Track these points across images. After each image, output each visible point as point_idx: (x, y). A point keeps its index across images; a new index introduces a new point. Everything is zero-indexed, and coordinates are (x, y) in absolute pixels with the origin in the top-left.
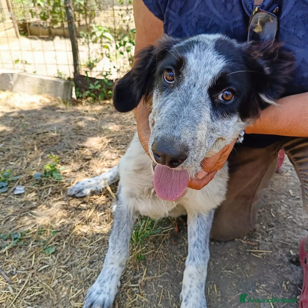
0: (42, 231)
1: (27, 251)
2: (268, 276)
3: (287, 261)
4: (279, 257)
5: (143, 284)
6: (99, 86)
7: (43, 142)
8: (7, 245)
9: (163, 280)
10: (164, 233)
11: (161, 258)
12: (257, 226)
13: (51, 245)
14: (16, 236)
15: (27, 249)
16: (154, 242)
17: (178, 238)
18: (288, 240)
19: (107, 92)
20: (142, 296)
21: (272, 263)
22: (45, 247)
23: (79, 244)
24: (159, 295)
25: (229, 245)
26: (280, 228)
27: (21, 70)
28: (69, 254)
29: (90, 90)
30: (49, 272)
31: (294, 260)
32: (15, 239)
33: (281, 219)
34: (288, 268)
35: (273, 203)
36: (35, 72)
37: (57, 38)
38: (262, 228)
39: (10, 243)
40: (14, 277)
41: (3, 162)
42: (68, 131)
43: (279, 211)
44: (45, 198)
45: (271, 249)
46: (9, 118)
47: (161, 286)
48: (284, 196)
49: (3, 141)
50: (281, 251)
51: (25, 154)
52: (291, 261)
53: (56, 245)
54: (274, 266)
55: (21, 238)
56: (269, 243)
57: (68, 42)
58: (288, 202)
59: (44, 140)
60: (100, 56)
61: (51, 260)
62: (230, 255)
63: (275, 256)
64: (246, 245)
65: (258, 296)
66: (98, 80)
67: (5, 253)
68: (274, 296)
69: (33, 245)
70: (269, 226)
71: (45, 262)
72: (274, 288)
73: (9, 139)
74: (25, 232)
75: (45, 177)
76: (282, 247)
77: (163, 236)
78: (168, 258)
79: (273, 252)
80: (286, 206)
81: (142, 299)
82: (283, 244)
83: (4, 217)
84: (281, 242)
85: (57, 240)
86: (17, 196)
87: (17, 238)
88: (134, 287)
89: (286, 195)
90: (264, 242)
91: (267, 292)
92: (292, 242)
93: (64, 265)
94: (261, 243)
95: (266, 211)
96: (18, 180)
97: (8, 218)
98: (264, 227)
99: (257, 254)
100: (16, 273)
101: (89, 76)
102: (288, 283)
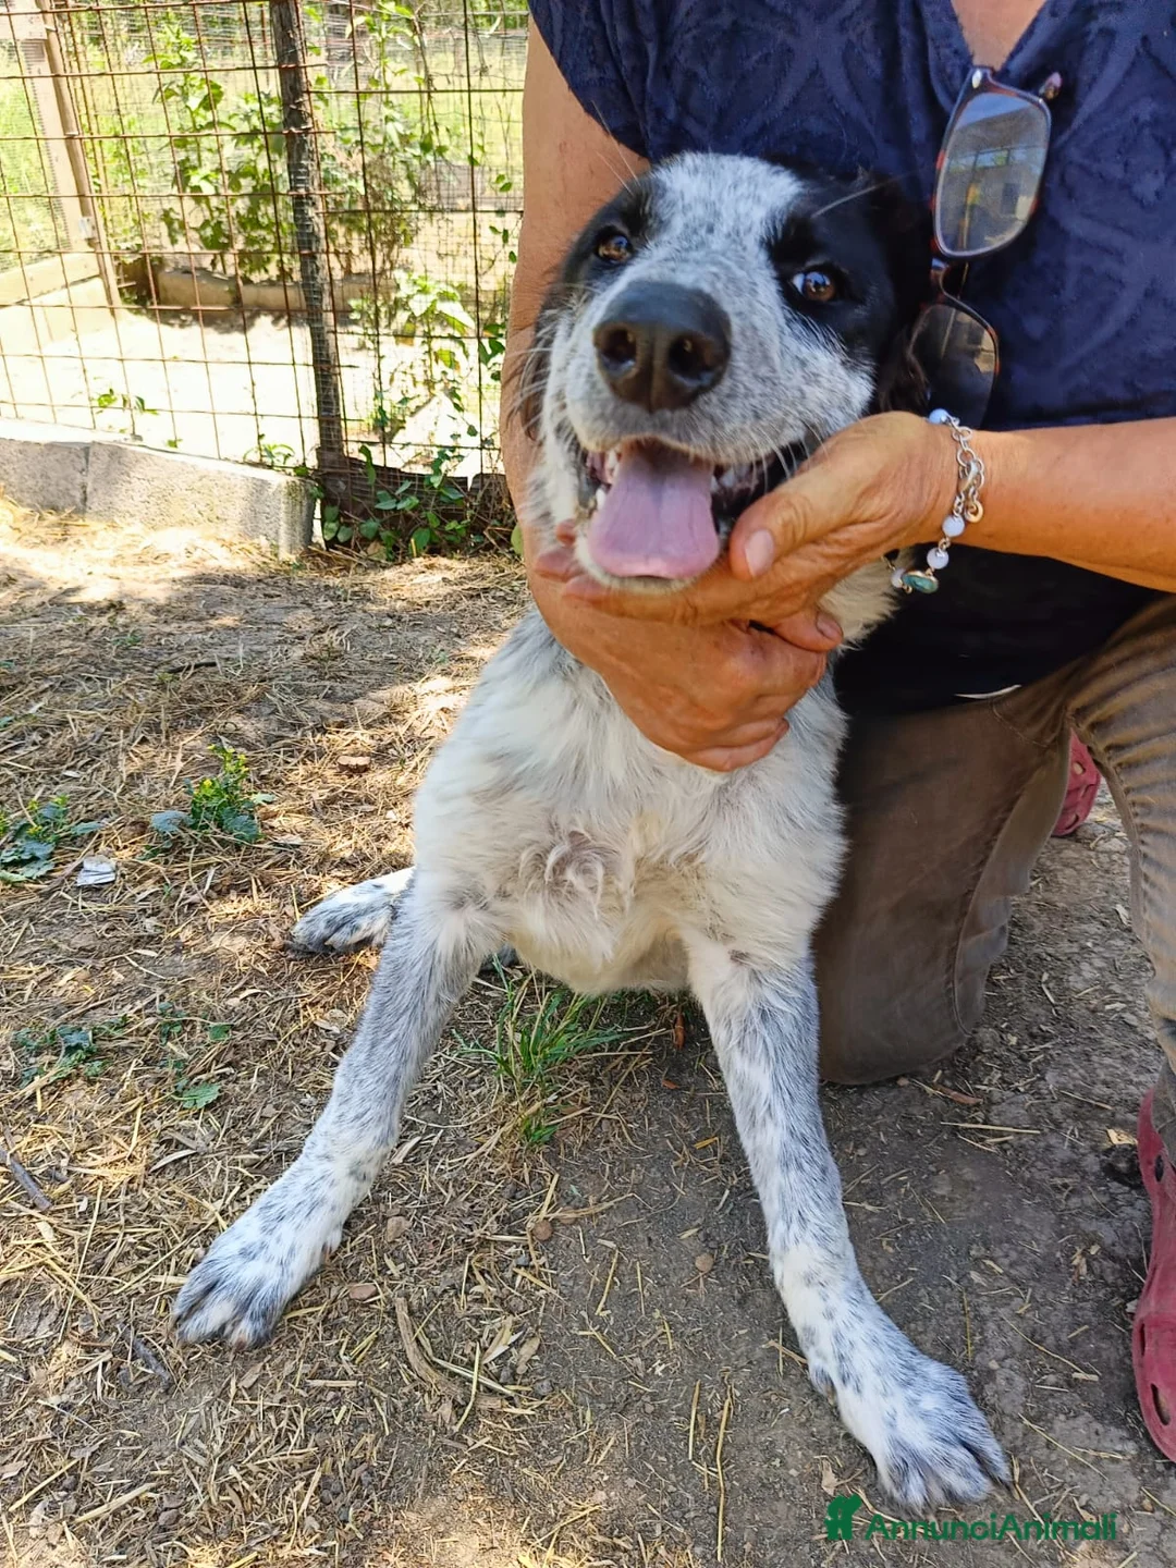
0: (172, 1025)
1: (112, 1095)
2: (1018, 1221)
3: (1097, 1168)
4: (1063, 1152)
5: (544, 1232)
6: (414, 500)
7: (191, 700)
8: (40, 1072)
9: (618, 1221)
10: (632, 1047)
11: (616, 1142)
12: (986, 1035)
13: (204, 1077)
14: (74, 1039)
15: (116, 1090)
16: (592, 1081)
17: (681, 1071)
18: (1100, 1090)
19: (443, 523)
20: (539, 1276)
21: (1037, 1175)
22: (183, 1082)
23: (311, 1076)
24: (603, 1274)
25: (873, 1100)
26: (1076, 1044)
27: (122, 431)
28: (270, 1110)
29: (379, 513)
30: (192, 1177)
31: (1122, 1166)
32: (70, 1050)
33: (1078, 1011)
34: (1093, 1198)
35: (1050, 950)
36: (173, 444)
37: (264, 321)
38: (1003, 1042)
39: (51, 1064)
40: (63, 1188)
41: (37, 769)
42: (286, 663)
43: (1074, 981)
44: (191, 905)
45: (1036, 1123)
46: (71, 607)
47: (611, 1244)
48: (1094, 928)
49: (45, 691)
50: (1071, 1129)
51: (122, 742)
52: (1110, 1171)
53: (223, 1076)
54: (1046, 1186)
55: (95, 1047)
56: (1029, 1100)
57: (302, 335)
58: (1108, 947)
59: (198, 694)
60: (422, 390)
61: (204, 1132)
62: (877, 1139)
63: (1049, 1148)
64: (938, 1103)
65: (978, 1296)
66: (410, 477)
67: (33, 1098)
68: (1038, 1297)
69: (136, 1074)
70: (1033, 1036)
71: (178, 1136)
72: (1038, 1269)
73: (66, 686)
74: (111, 1025)
75: (193, 827)
76: (1077, 1118)
77: (627, 1060)
78: (643, 1139)
79: (1044, 1134)
80: (1098, 963)
81: (538, 1288)
82: (1081, 1104)
83: (35, 969)
84: (1077, 1096)
85: (229, 1057)
86: (87, 895)
87: (78, 1046)
88: (508, 1244)
89: (1104, 924)
90: (1009, 1094)
91: (1014, 1280)
92: (1116, 1097)
93: (250, 1150)
94: (996, 1096)
95: (1024, 980)
96: (92, 834)
97: (48, 972)
98: (1014, 1040)
99: (982, 1140)
100: (69, 1172)
101: (378, 461)
102: (1094, 1250)
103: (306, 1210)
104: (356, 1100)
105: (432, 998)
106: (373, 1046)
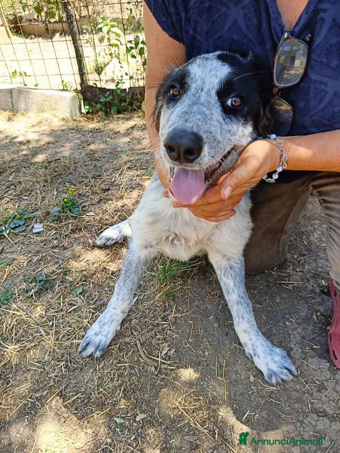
0: (66, 271)
1: (54, 293)
2: (298, 307)
3: (319, 291)
4: (310, 288)
5: (173, 320)
6: (111, 97)
7: (55, 172)
8: (33, 288)
9: (192, 316)
10: (192, 267)
11: (190, 294)
12: (288, 256)
13: (77, 285)
14: (41, 278)
15: (54, 291)
16: (182, 277)
17: (206, 273)
18: (320, 269)
19: (120, 104)
20: (173, 332)
21: (303, 295)
22: (72, 288)
23: (107, 282)
24: (189, 330)
25: (258, 277)
26: (313, 256)
27: (21, 83)
28: (96, 293)
29: (101, 102)
30: (78, 313)
31: (326, 290)
32: (40, 282)
33: (313, 247)
34: (318, 300)
35: (305, 229)
36: (36, 85)
37: (57, 35)
38: (293, 257)
39: (35, 286)
40: (45, 319)
41: (15, 197)
42: (81, 157)
43: (312, 238)
44: (66, 236)
45: (302, 280)
46: (15, 143)
47: (191, 322)
48: (317, 222)
49: (13, 172)
50: (312, 282)
51: (38, 187)
52: (323, 292)
53: (82, 284)
54: (305, 297)
55: (46, 279)
56: (300, 274)
58: (321, 227)
59: (57, 170)
60: (109, 57)
61: (80, 300)
62: (260, 288)
63: (306, 287)
64: (276, 276)
65: (288, 328)
66: (109, 90)
67: (32, 295)
68: (304, 327)
69: (59, 286)
70: (301, 255)
71: (73, 302)
72: (304, 320)
73: (18, 171)
74: (50, 273)
75: (63, 212)
76: (314, 278)
77: (191, 271)
78: (197, 293)
79: (305, 283)
80: (319, 232)
81: (173, 335)
82: (314, 274)
83: (26, 258)
84: (313, 272)
85: (83, 279)
86: (36, 235)
87: (42, 280)
88: (164, 324)
89: (320, 220)
90: (295, 272)
91: (298, 323)
92: (324, 271)
93: (93, 305)
94: (292, 273)
95: (298, 239)
96: (35, 217)
97: (30, 259)
98: (296, 256)
99: (288, 286)
100: (46, 315)
101: (99, 86)
102: (318, 314)
103: (111, 322)
104: (121, 295)
105: (140, 268)
106: (125, 281)
